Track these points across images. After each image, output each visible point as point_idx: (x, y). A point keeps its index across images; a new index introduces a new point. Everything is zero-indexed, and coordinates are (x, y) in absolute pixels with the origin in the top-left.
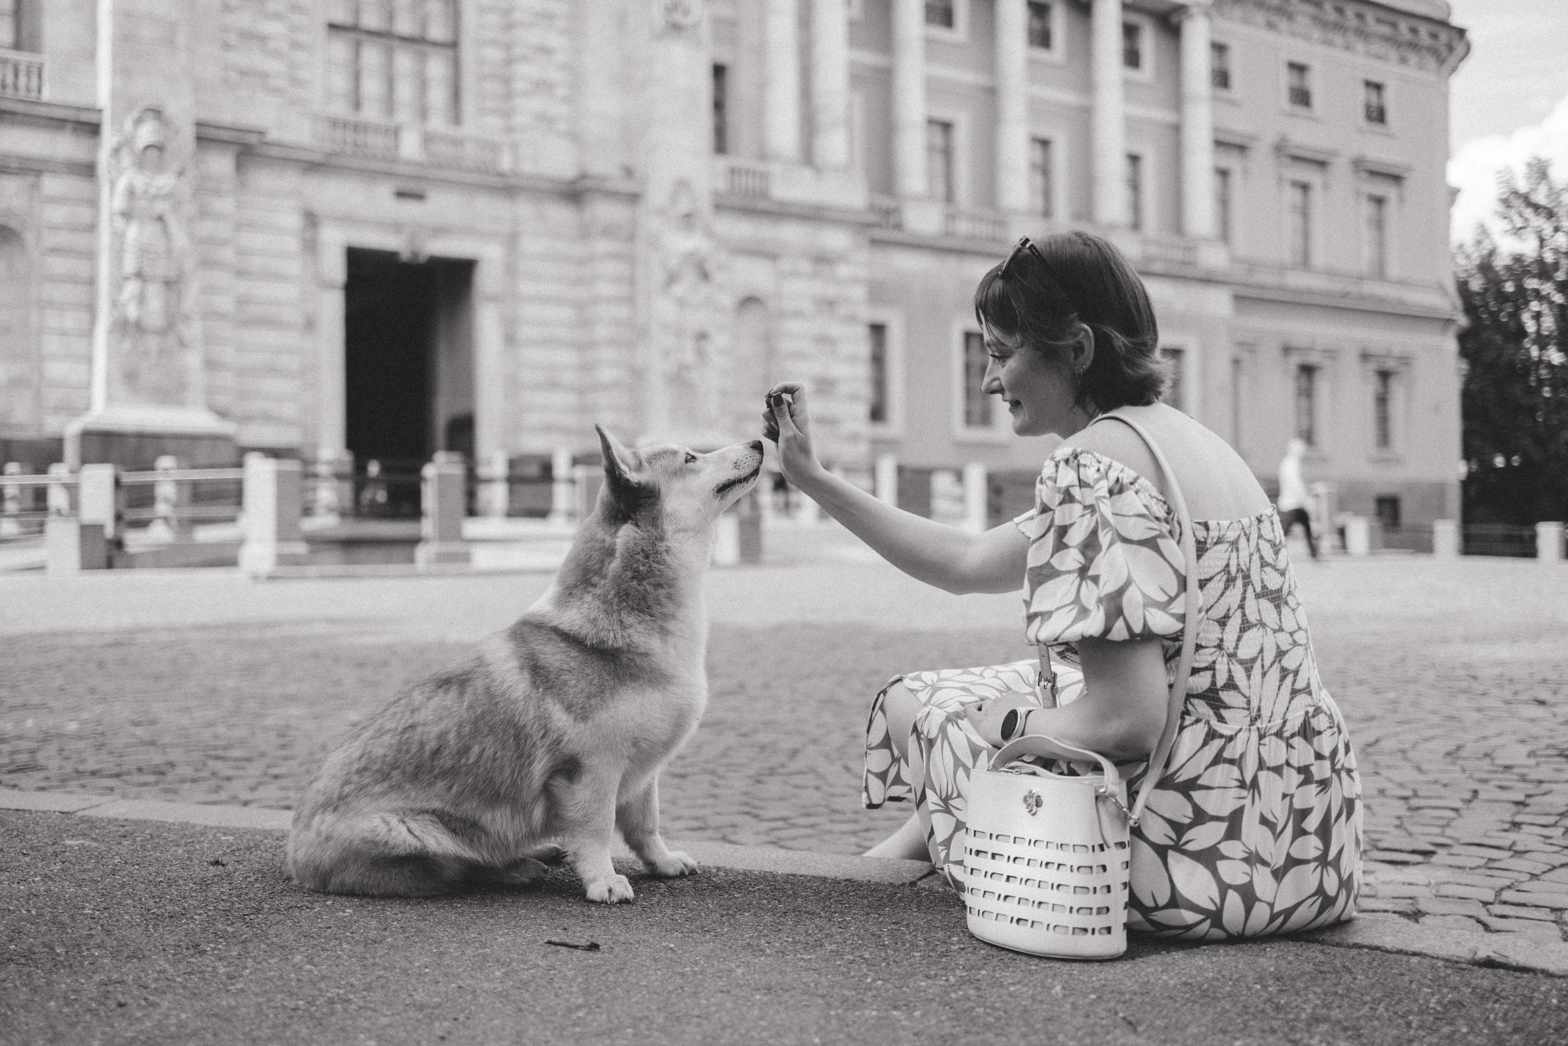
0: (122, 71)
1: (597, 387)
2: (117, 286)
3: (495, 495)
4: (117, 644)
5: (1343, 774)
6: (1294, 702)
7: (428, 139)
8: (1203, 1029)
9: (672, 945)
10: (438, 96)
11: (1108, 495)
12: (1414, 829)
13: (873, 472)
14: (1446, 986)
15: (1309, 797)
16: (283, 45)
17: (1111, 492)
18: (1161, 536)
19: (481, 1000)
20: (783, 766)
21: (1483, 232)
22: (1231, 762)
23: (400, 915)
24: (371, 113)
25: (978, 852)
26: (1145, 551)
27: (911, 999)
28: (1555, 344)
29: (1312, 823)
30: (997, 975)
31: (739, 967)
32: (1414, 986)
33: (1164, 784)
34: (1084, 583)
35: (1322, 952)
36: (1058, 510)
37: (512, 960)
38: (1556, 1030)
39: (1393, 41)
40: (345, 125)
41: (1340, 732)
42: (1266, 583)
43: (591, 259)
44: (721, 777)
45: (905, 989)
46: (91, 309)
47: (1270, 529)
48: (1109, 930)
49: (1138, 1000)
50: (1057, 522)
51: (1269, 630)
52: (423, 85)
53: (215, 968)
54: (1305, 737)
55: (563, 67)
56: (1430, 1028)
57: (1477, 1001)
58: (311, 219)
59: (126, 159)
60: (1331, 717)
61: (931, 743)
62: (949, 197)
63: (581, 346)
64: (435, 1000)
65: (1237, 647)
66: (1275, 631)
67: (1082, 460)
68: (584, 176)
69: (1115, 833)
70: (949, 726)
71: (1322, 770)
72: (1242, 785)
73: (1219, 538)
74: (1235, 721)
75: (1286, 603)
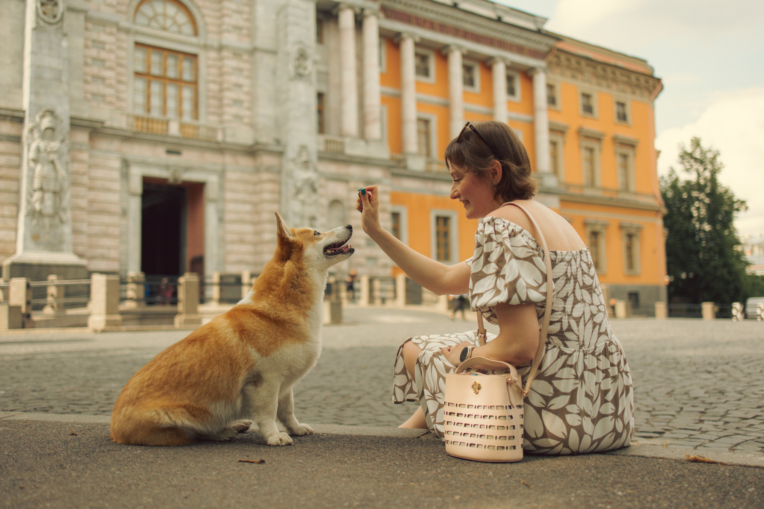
0: (35, 93)
1: (262, 243)
2: (30, 194)
3: (214, 292)
4: (27, 360)
5: (624, 374)
6: (600, 338)
7: (182, 126)
8: (562, 487)
9: (301, 461)
10: (187, 106)
11: (508, 237)
12: (654, 424)
13: (394, 281)
14: (676, 469)
15: (608, 384)
16: (113, 82)
17: (510, 236)
18: (534, 255)
19: (206, 483)
20: (353, 403)
21: (672, 171)
22: (571, 366)
23: (165, 452)
24: (155, 114)
25: (450, 414)
26: (527, 263)
27: (420, 478)
28: (707, 222)
29: (610, 396)
30: (461, 469)
31: (334, 468)
32: (661, 469)
33: (539, 377)
34: (498, 279)
35: (617, 458)
36: (485, 245)
37: (221, 468)
38: (729, 485)
39: (629, 84)
40: (143, 119)
41: (621, 354)
42: (585, 282)
43: (261, 182)
44: (323, 408)
45: (416, 475)
46: (18, 205)
47: (586, 257)
48: (514, 447)
49: (530, 477)
50: (485, 251)
51: (587, 304)
52: (180, 101)
53: (70, 474)
54: (605, 356)
55: (248, 93)
56: (670, 485)
57: (691, 474)
58: (126, 163)
59: (36, 135)
60: (617, 346)
61: (426, 367)
62: (428, 154)
63: (255, 223)
64: (182, 483)
65: (572, 311)
66: (590, 305)
67: (496, 222)
68: (257, 143)
69: (517, 401)
70: (435, 359)
71: (613, 371)
72: (576, 377)
73: (562, 259)
74: (572, 347)
75: (595, 292)
